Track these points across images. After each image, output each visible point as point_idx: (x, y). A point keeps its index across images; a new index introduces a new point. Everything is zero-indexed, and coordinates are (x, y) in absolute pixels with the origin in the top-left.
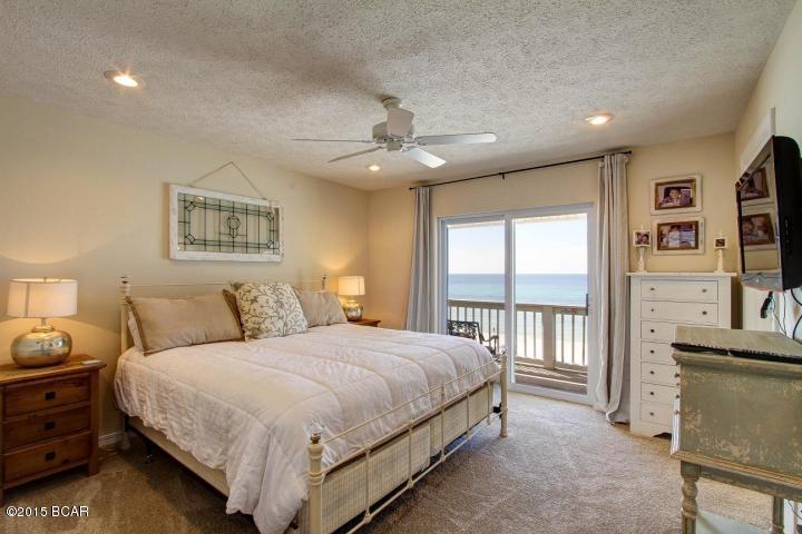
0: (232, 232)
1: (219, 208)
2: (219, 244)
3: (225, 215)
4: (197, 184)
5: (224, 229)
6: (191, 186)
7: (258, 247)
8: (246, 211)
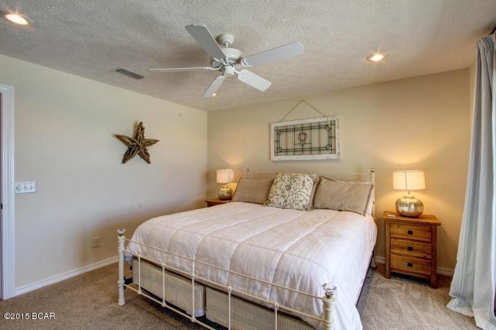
0: (303, 142)
1: (294, 130)
2: (295, 151)
3: (297, 133)
4: (285, 119)
5: (297, 141)
6: (280, 122)
7: (320, 149)
8: (311, 128)
